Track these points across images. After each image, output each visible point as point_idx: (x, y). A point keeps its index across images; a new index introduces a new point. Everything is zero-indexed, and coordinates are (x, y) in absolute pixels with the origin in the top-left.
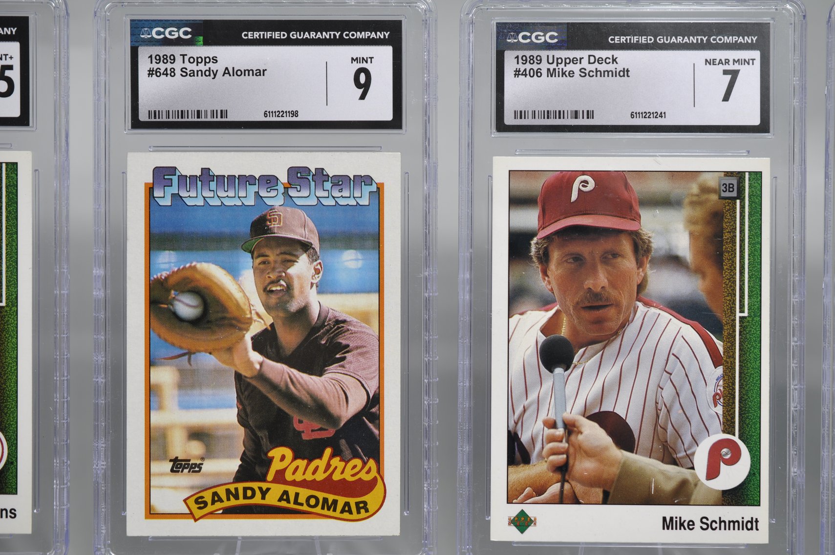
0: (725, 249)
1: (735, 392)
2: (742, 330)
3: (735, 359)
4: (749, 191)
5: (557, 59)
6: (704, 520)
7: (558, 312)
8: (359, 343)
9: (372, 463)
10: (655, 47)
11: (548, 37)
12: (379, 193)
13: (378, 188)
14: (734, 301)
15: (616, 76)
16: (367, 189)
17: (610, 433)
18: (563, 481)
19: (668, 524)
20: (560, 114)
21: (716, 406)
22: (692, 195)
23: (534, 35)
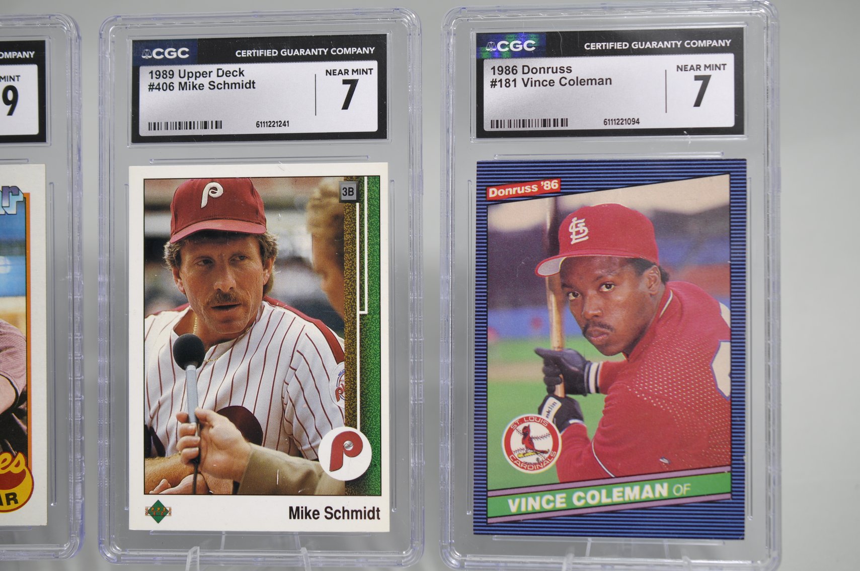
0: (346, 250)
1: (356, 387)
2: (362, 327)
3: (356, 355)
4: (368, 194)
5: (188, 73)
6: (329, 510)
7: (190, 312)
8: (8, 344)
9: (20, 457)
10: (280, 59)
11: (179, 53)
12: (25, 203)
13: (25, 198)
14: (355, 299)
15: (243, 88)
16: (14, 199)
17: (239, 427)
18: (196, 473)
19: (294, 513)
20: (190, 125)
21: (338, 400)
22: (315, 199)
23: (168, 50)
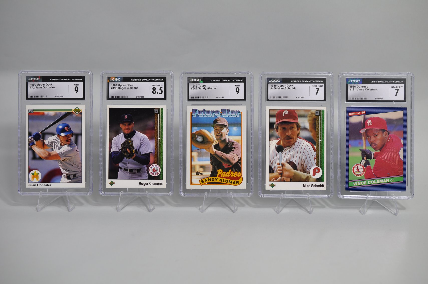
0: (316, 126)
1: (319, 157)
2: (320, 144)
3: (319, 150)
4: (322, 114)
5: (280, 85)
6: (312, 185)
7: (280, 140)
8: (237, 147)
9: (240, 173)
10: (301, 83)
11: (278, 81)
12: (241, 114)
13: (241, 113)
14: (318, 137)
15: (293, 89)
16: (239, 114)
17: (292, 166)
18: (281, 177)
19: (304, 186)
20: (281, 97)
21: (314, 160)
22: (309, 115)
23: (275, 80)
